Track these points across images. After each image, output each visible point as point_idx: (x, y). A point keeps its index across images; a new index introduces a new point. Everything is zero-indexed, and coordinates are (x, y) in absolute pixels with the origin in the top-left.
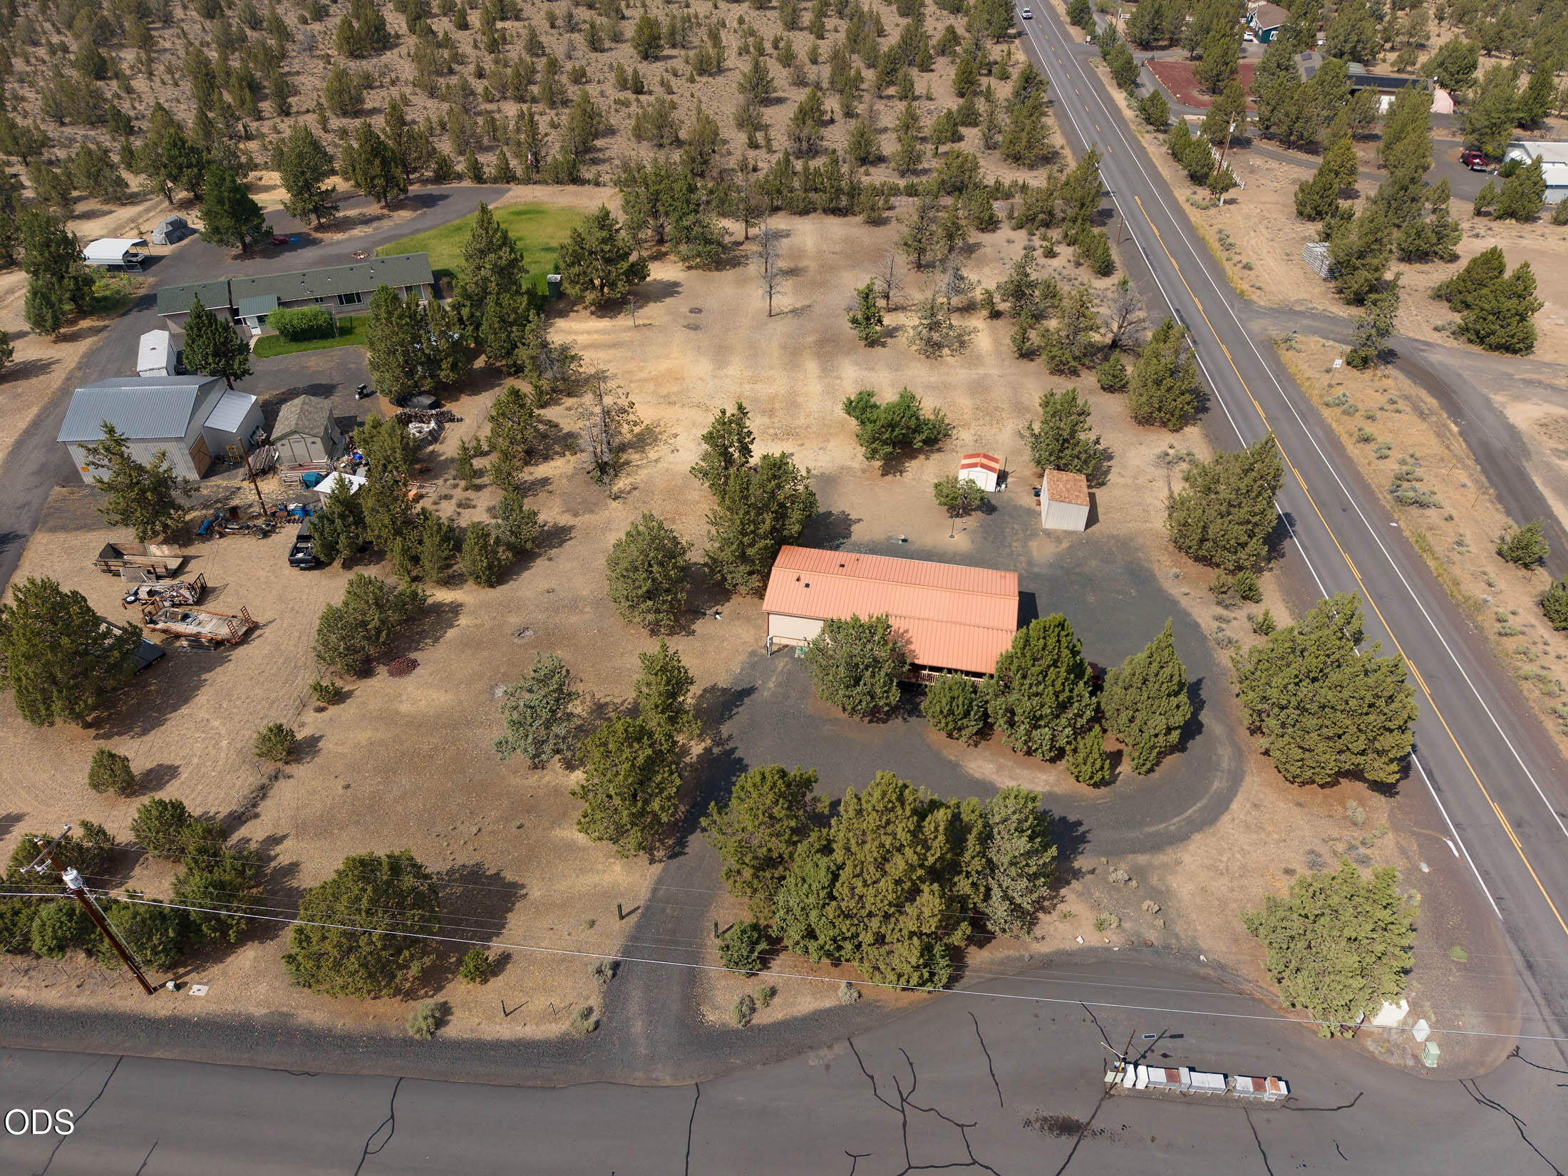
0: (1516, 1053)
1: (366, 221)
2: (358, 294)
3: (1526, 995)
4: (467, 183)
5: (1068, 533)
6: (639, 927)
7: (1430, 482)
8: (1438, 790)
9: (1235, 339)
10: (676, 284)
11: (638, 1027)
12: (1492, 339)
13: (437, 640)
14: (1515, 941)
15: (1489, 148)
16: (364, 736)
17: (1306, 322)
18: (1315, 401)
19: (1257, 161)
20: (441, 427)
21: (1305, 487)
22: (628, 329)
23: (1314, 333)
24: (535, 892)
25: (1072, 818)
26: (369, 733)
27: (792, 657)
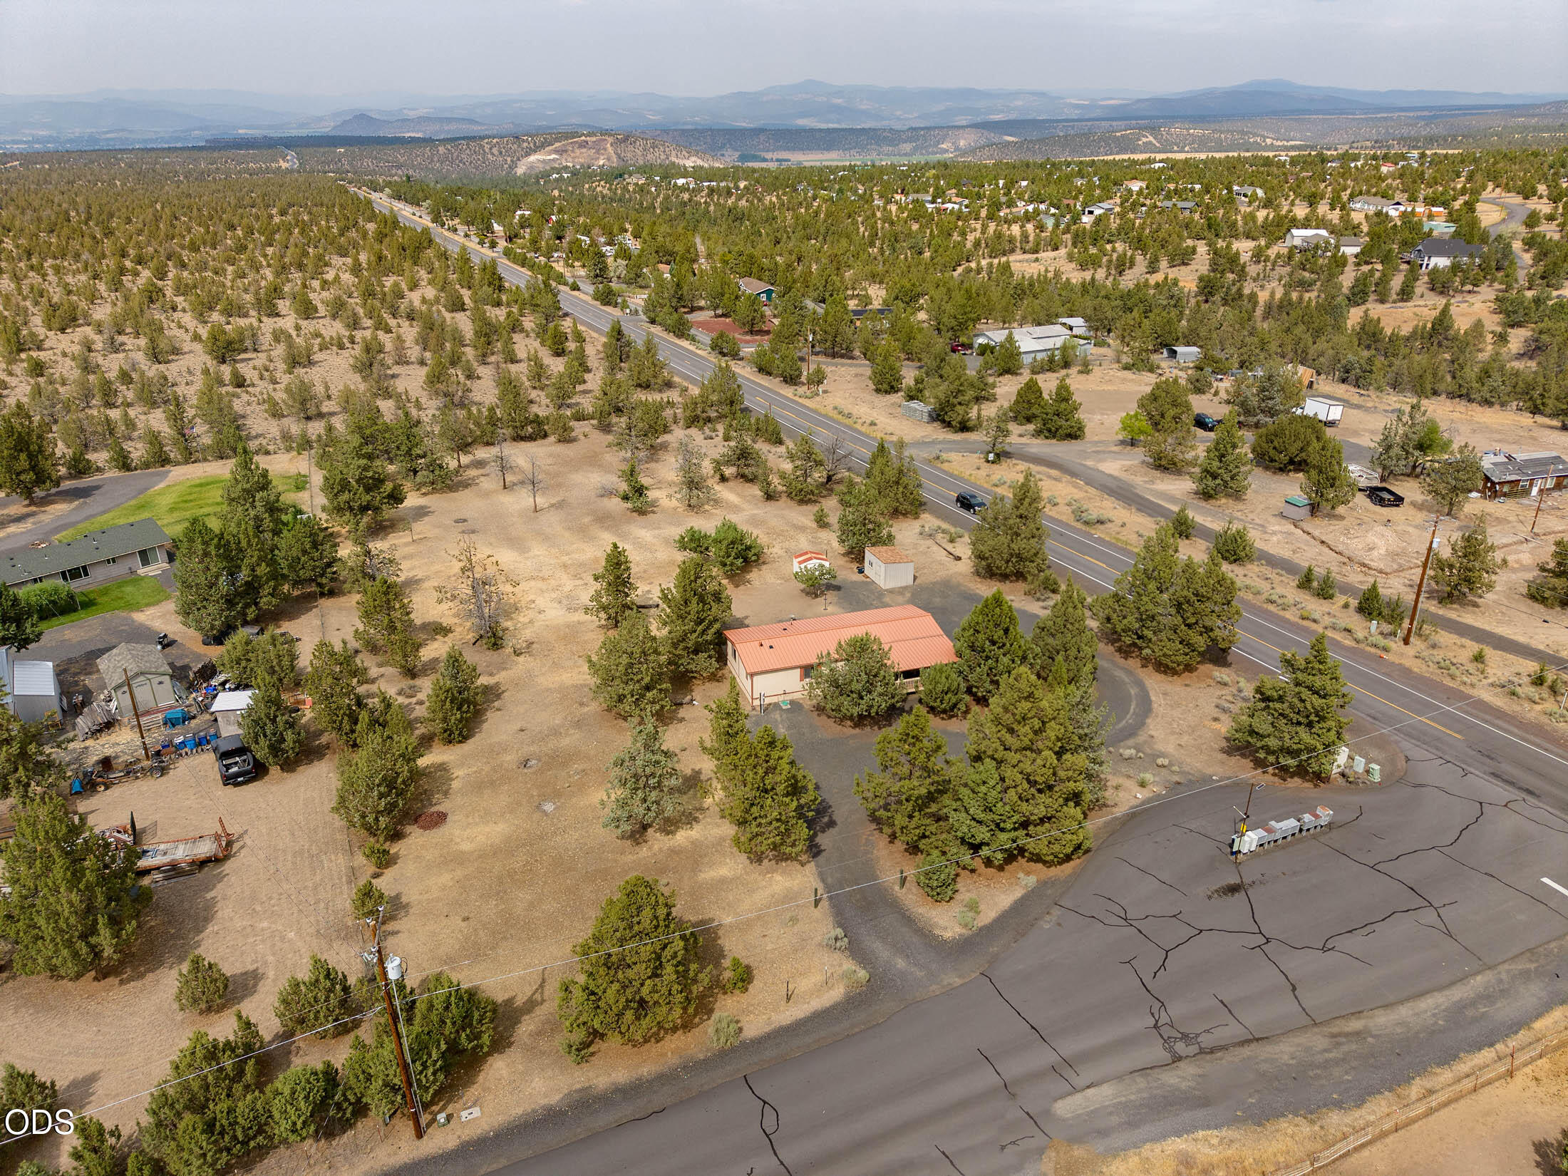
2: (84, 568)
3: (1385, 731)
4: (113, 473)
5: (905, 588)
6: (833, 904)
7: (1095, 510)
8: (1249, 654)
11: (901, 963)
12: (1059, 434)
15: (963, 339)
16: (445, 879)
17: (939, 447)
18: (986, 486)
22: (406, 544)
23: (951, 451)
24: (725, 918)
26: (448, 876)
27: (781, 709)
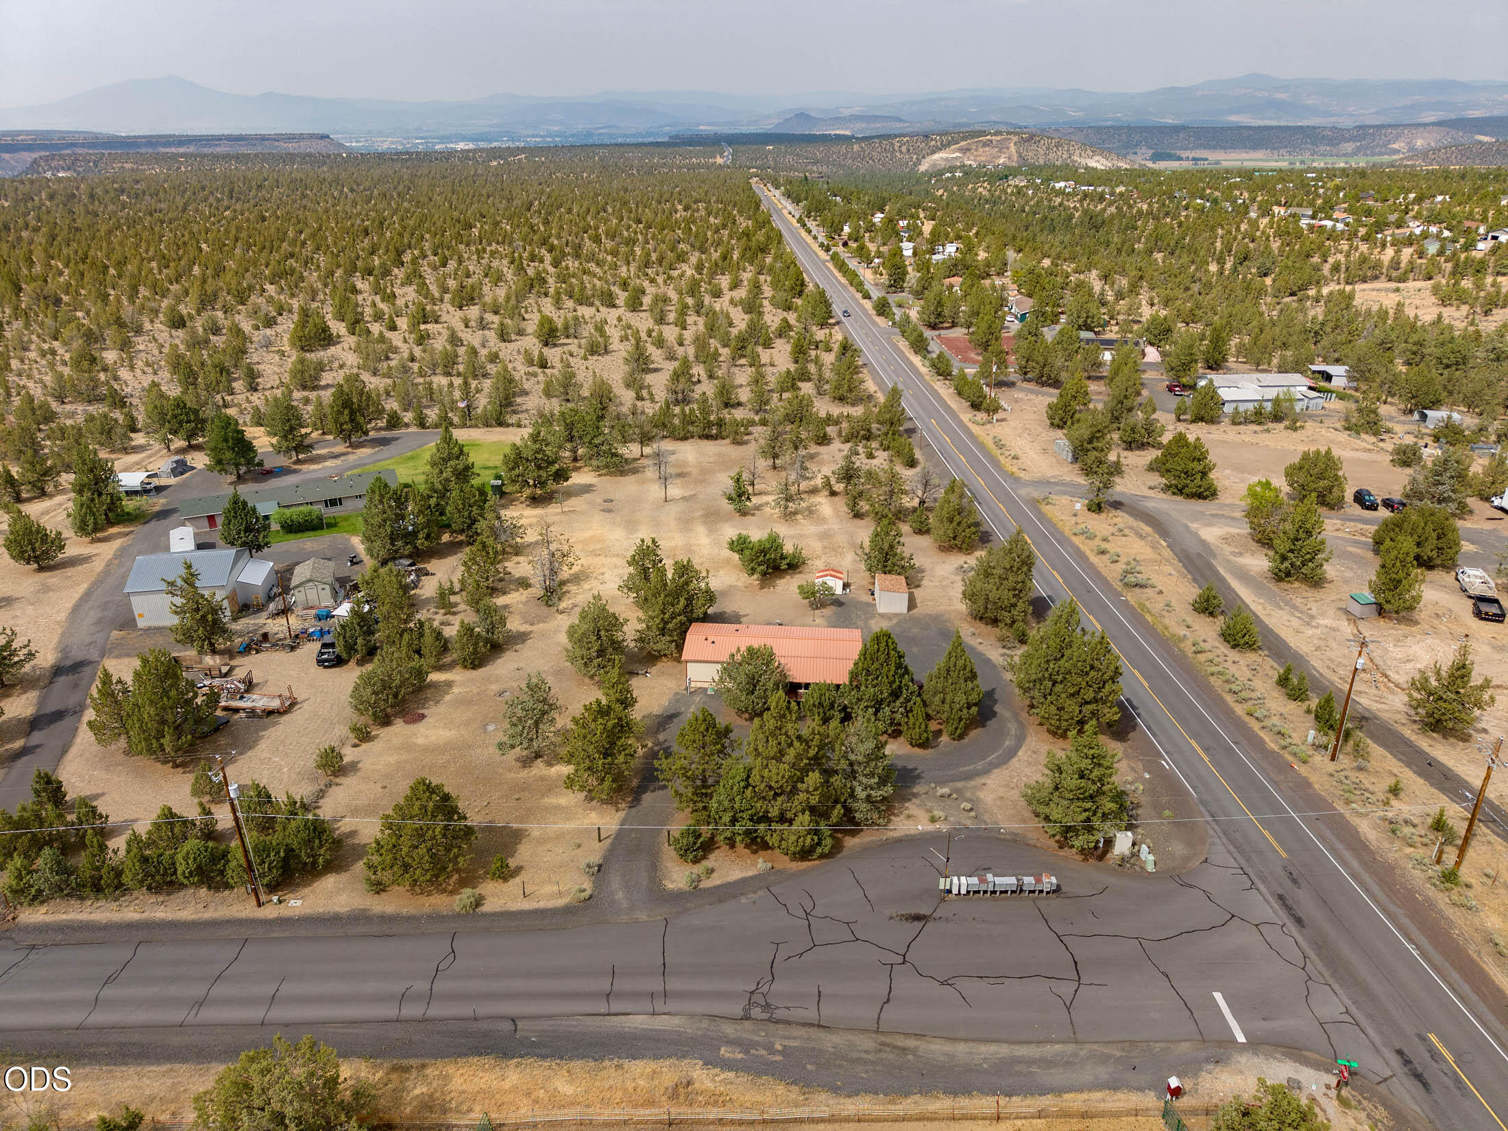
0: (1206, 861)
1: (336, 457)
2: (340, 499)
3: (1212, 832)
4: (413, 429)
5: (895, 615)
6: (612, 844)
7: (1147, 573)
8: (1154, 735)
9: (1008, 500)
10: (591, 485)
11: (620, 895)
12: (1186, 490)
13: (438, 702)
14: (1205, 807)
15: (1184, 380)
16: (392, 759)
17: (1058, 488)
18: (1067, 532)
19: (1021, 395)
20: (419, 580)
21: (1061, 580)
22: (557, 514)
23: (1065, 493)
24: (535, 829)
25: (910, 767)
26: (396, 757)
27: (705, 694)
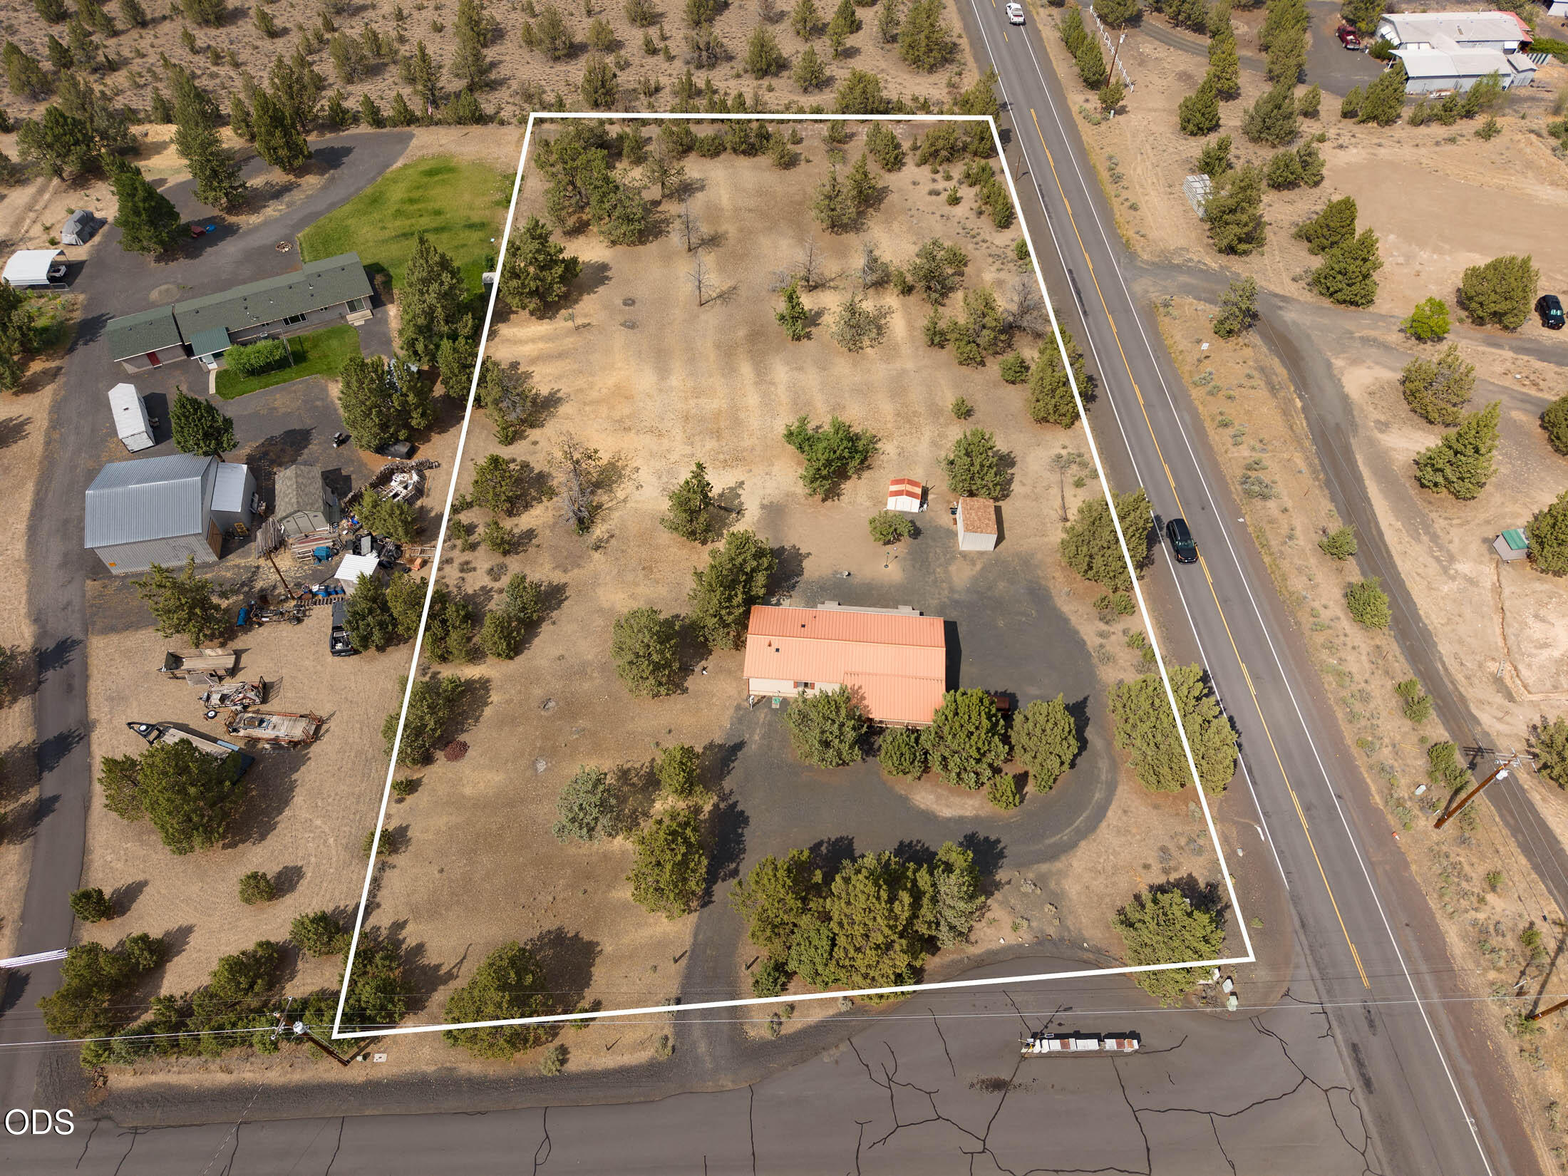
0: (1287, 994)
1: (277, 194)
2: (302, 315)
3: (1298, 948)
4: (364, 129)
5: (981, 554)
7: (1274, 468)
8: (1254, 783)
9: (1120, 309)
10: (604, 267)
11: (702, 1048)
13: (477, 720)
14: (1295, 904)
15: (1363, 22)
16: (442, 821)
18: (1186, 379)
19: (1147, 46)
20: (422, 477)
21: (1173, 485)
22: (569, 332)
23: (1188, 293)
24: (608, 946)
25: (993, 838)
26: (445, 819)
27: (770, 707)
